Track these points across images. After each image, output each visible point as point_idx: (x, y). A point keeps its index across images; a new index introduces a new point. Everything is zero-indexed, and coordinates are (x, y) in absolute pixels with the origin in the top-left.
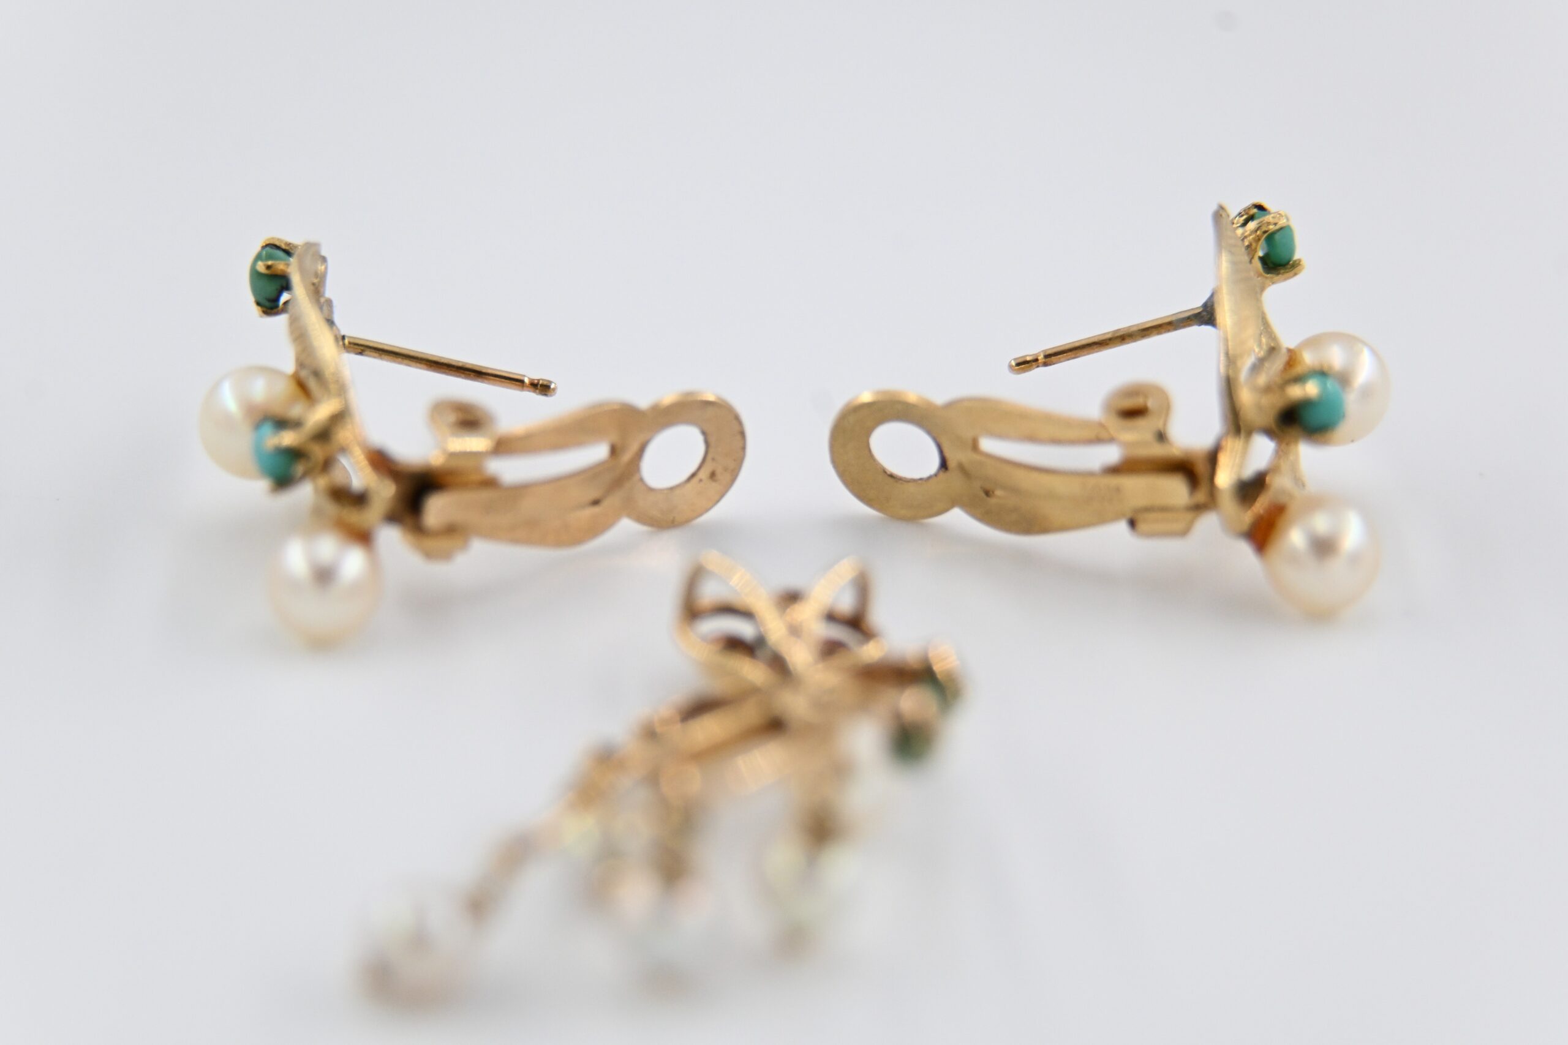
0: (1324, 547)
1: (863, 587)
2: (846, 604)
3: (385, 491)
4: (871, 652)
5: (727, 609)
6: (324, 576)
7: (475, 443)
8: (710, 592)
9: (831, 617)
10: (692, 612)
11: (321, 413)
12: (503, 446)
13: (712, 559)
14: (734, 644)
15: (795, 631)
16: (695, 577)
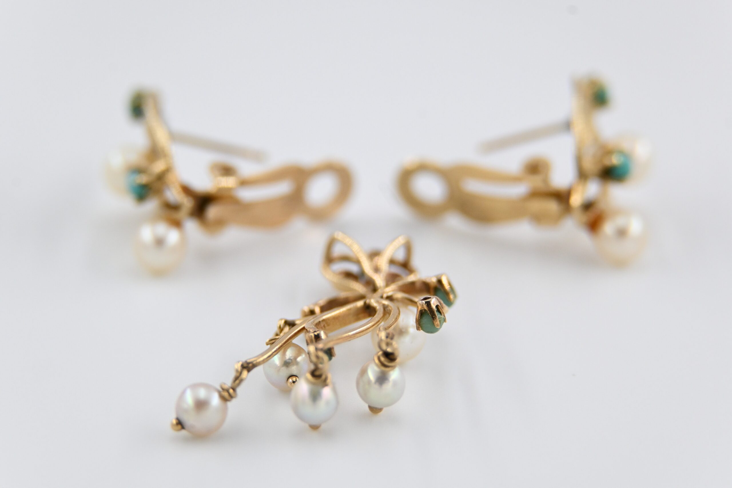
0: (622, 233)
1: (408, 248)
2: (400, 256)
3: (187, 203)
4: (411, 278)
5: (345, 259)
6: (160, 242)
7: (228, 182)
8: (338, 250)
9: (392, 262)
10: (329, 259)
11: (159, 167)
12: (244, 183)
13: (339, 235)
14: (349, 275)
15: (377, 270)
16: (331, 243)
